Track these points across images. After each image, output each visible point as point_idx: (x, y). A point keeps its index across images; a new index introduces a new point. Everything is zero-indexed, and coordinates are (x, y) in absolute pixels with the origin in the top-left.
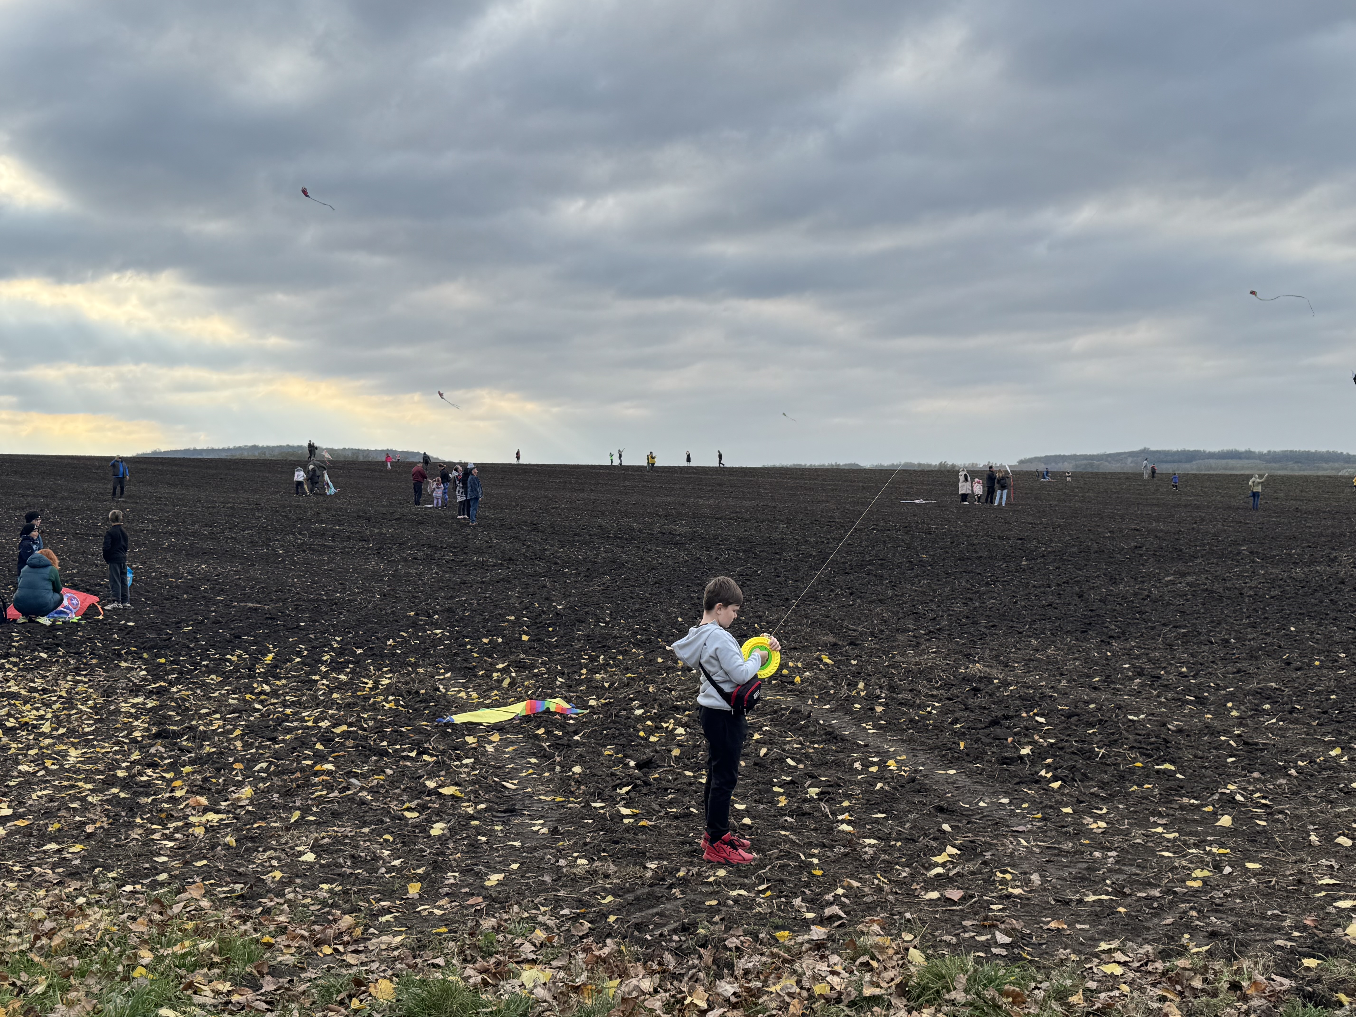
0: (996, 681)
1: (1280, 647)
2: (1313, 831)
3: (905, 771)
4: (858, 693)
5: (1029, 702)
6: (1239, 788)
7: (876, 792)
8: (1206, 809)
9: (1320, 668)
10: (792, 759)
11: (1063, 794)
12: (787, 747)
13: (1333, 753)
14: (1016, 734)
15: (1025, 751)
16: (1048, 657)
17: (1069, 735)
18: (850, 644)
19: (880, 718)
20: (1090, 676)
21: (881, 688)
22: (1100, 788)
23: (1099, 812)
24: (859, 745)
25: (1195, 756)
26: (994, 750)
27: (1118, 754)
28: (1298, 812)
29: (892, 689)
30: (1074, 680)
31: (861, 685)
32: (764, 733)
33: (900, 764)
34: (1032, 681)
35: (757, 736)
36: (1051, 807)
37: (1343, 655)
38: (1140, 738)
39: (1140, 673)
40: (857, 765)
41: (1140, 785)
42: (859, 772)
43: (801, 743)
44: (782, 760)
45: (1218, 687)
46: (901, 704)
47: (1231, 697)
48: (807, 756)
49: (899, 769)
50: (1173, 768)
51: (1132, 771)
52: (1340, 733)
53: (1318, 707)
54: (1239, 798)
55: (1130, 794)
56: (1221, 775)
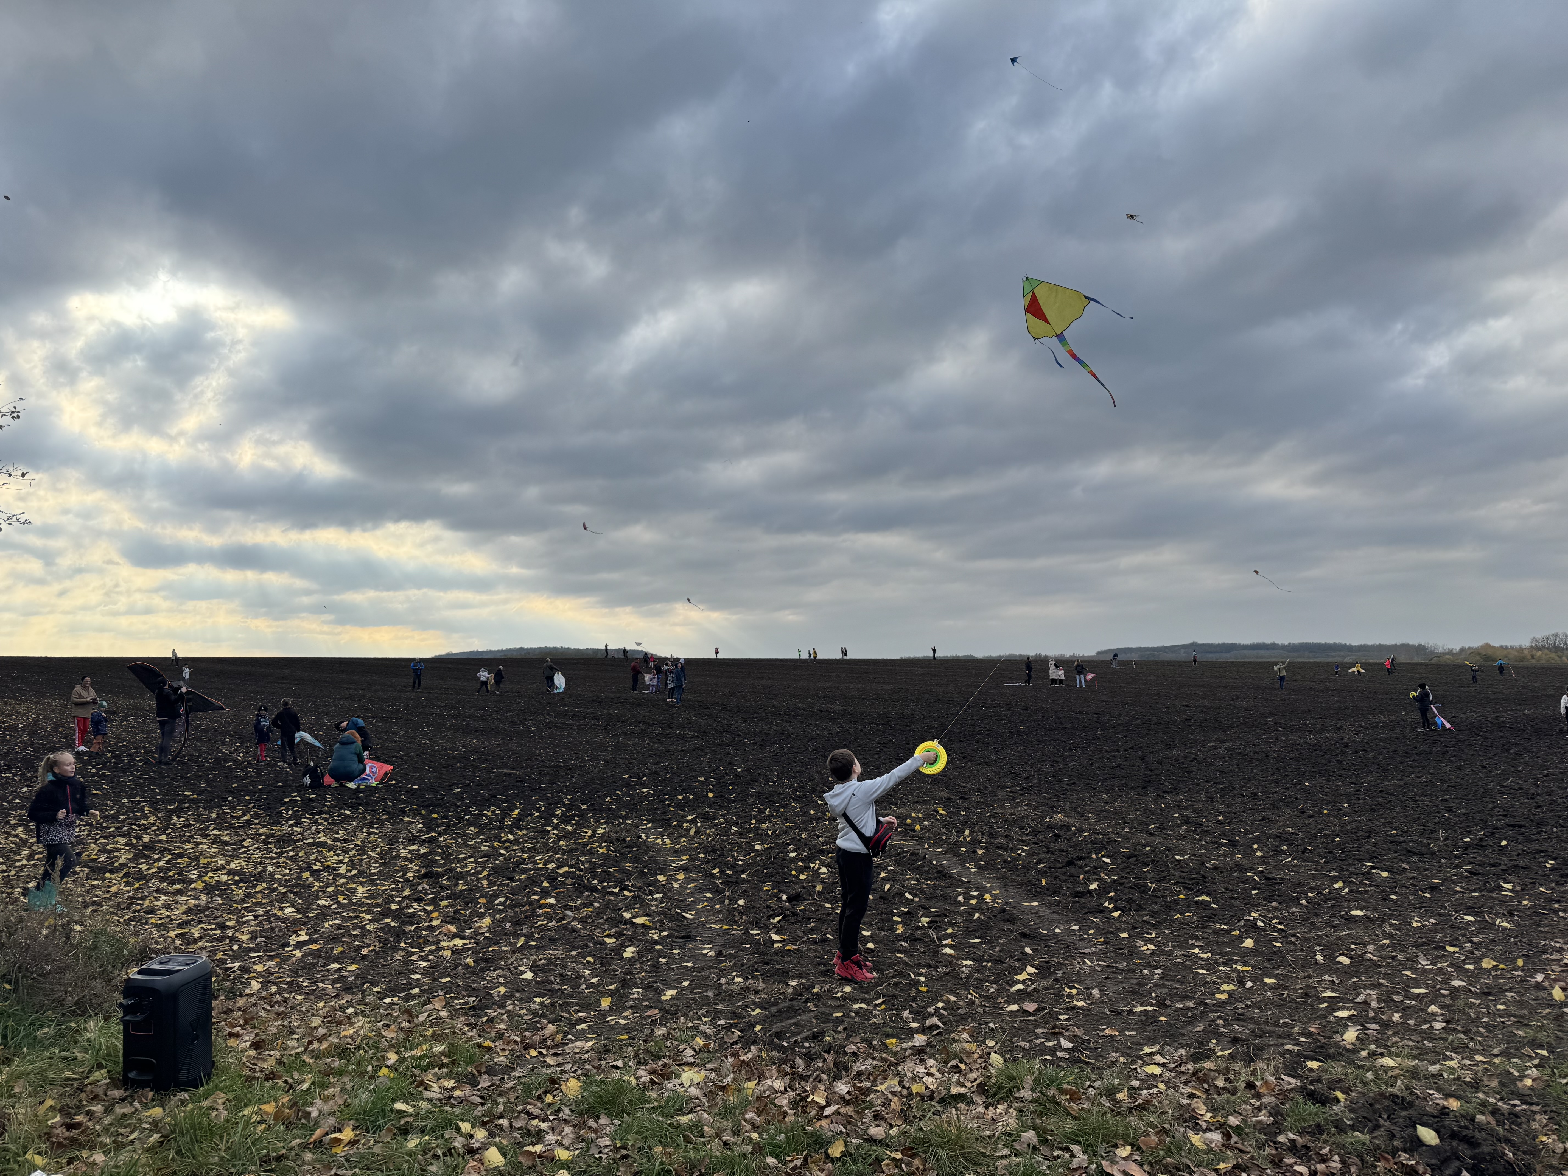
0: (1073, 828)
1: (1296, 798)
2: (1319, 951)
3: (998, 903)
4: (964, 838)
5: (1098, 846)
6: (1260, 915)
7: (974, 921)
8: (1233, 933)
9: (1328, 815)
10: (910, 893)
11: (1121, 922)
12: (906, 883)
13: (1336, 886)
14: (1086, 872)
15: (1094, 886)
16: (1115, 809)
17: (1128, 873)
18: (961, 798)
19: (981, 860)
20: (1148, 825)
21: (983, 834)
22: (1150, 916)
23: (1149, 936)
24: (963, 882)
25: (1227, 889)
26: (1068, 885)
27: (1166, 888)
28: (1307, 936)
29: (991, 835)
30: (1135, 827)
31: (967, 832)
32: (889, 872)
33: (994, 897)
34: (1102, 828)
35: (883, 875)
36: (1111, 933)
37: (1346, 805)
38: (1184, 874)
39: (1187, 821)
40: (960, 898)
41: (1182, 914)
42: (960, 904)
43: (917, 880)
44: (902, 895)
45: (1247, 833)
46: (998, 847)
47: (1257, 840)
48: (922, 891)
49: (993, 901)
50: (1208, 899)
51: (1177, 902)
52: (1342, 869)
53: (1325, 848)
54: (1260, 923)
55: (1174, 921)
56: (1246, 904)
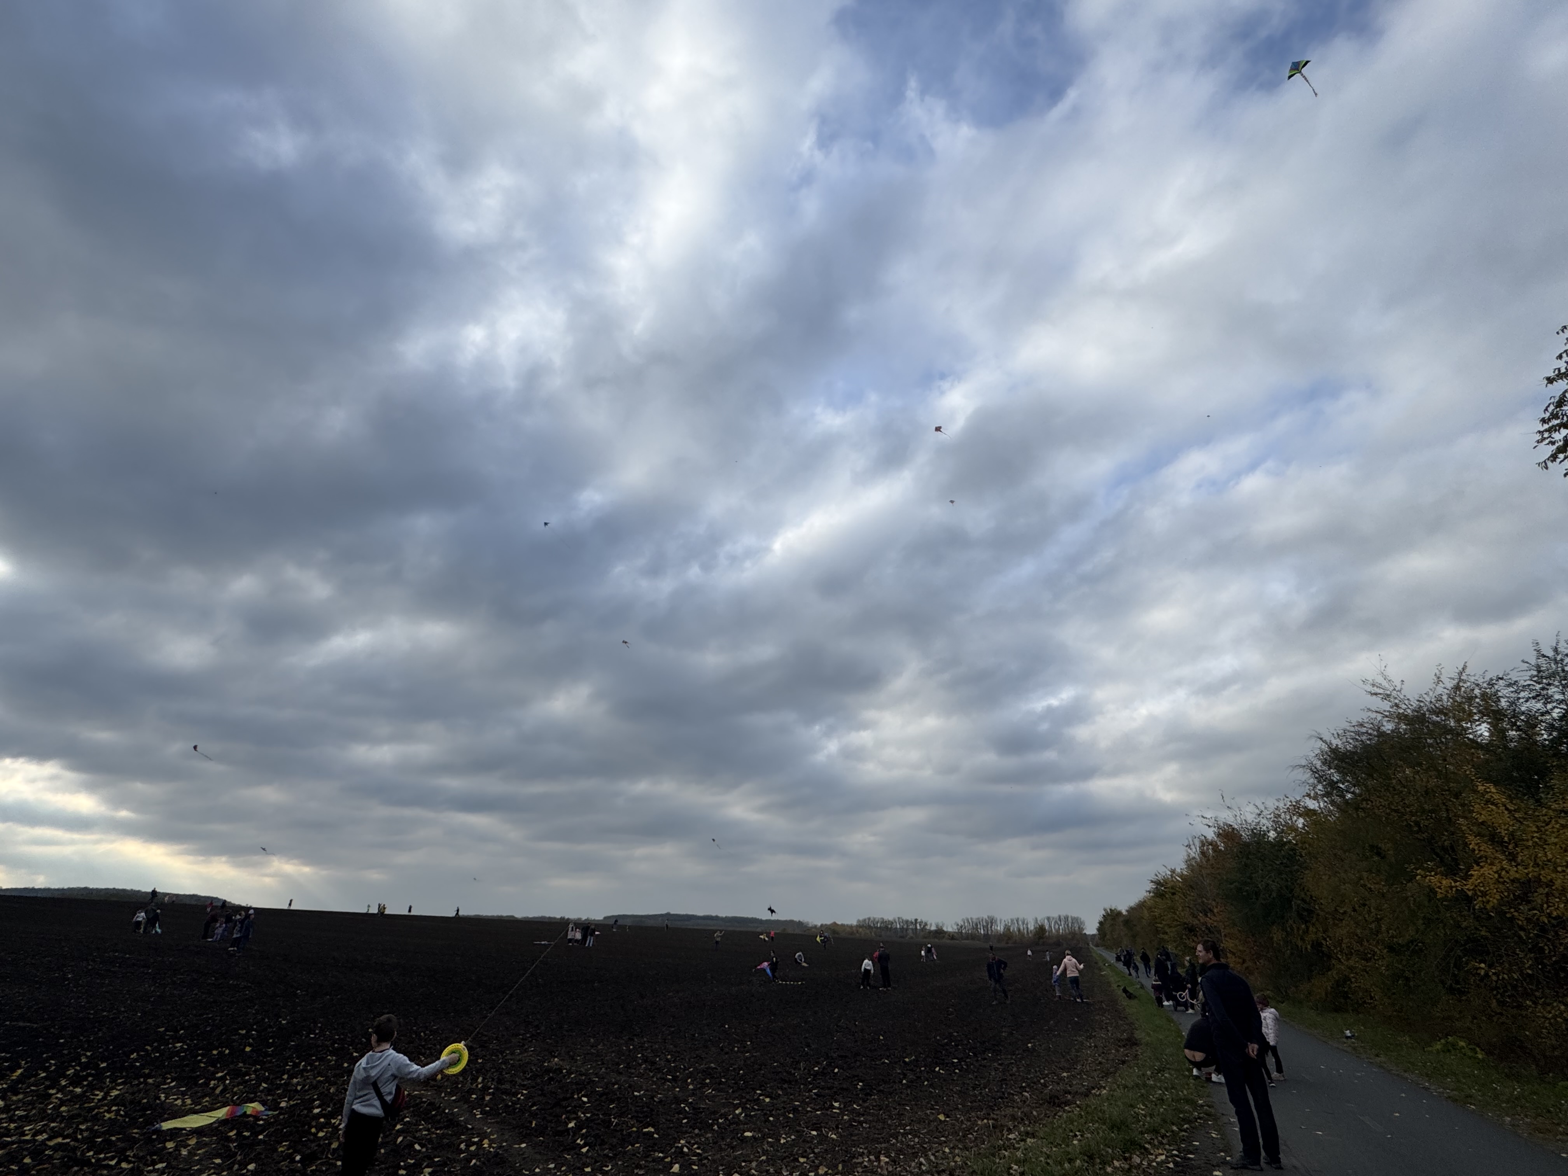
0: (564, 1071)
1: (719, 1038)
2: (722, 1170)
3: (493, 1148)
4: (477, 1086)
5: (580, 1086)
6: (686, 1142)
7: (470, 1167)
8: (666, 1160)
9: (737, 1052)
10: (420, 1144)
11: (587, 1157)
13: (737, 1112)
14: (569, 1112)
15: (571, 1125)
16: (597, 1051)
17: (599, 1110)
18: (480, 1047)
19: (487, 1106)
20: (618, 1064)
21: (493, 1080)
22: (610, 1149)
23: (606, 1169)
24: (468, 1129)
25: (666, 1120)
26: (553, 1125)
27: (624, 1122)
28: (715, 1157)
29: (500, 1081)
30: (609, 1068)
31: (480, 1080)
33: (492, 1142)
34: (586, 1070)
36: (579, 1168)
37: (749, 1043)
38: (638, 1108)
39: (645, 1061)
40: (463, 1146)
41: (633, 1145)
42: (462, 1152)
45: (684, 1070)
46: (503, 1093)
47: (690, 1075)
49: (490, 1146)
50: (653, 1130)
51: (630, 1134)
52: (743, 1097)
53: (733, 1080)
54: (685, 1150)
55: (626, 1152)
56: (678, 1132)
